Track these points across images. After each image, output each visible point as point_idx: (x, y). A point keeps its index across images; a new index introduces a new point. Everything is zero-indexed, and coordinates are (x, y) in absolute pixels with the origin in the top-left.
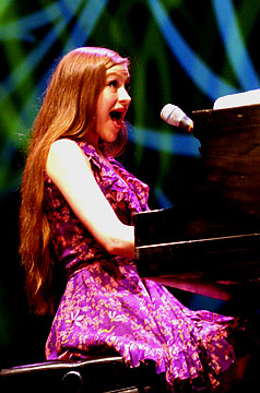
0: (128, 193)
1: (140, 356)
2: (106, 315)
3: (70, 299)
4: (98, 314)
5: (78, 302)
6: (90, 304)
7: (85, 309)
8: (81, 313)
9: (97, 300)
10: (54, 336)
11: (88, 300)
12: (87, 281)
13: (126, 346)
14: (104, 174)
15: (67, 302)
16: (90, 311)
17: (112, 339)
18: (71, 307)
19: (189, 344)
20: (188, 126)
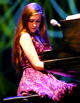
1: (43, 94)
2: (35, 81)
3: (24, 76)
4: (33, 81)
5: (27, 77)
6: (31, 78)
7: (29, 80)
8: (28, 81)
9: (33, 77)
11: (30, 77)
12: (30, 72)
15: (24, 77)
16: (31, 80)
18: (25, 79)
19: (62, 89)
20: (58, 26)
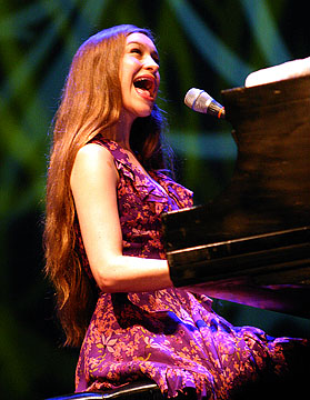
0: (167, 203)
1: (178, 384)
7: (118, 332)
10: (83, 362)
13: (163, 372)
14: (138, 183)
15: (97, 322)
17: (147, 365)
